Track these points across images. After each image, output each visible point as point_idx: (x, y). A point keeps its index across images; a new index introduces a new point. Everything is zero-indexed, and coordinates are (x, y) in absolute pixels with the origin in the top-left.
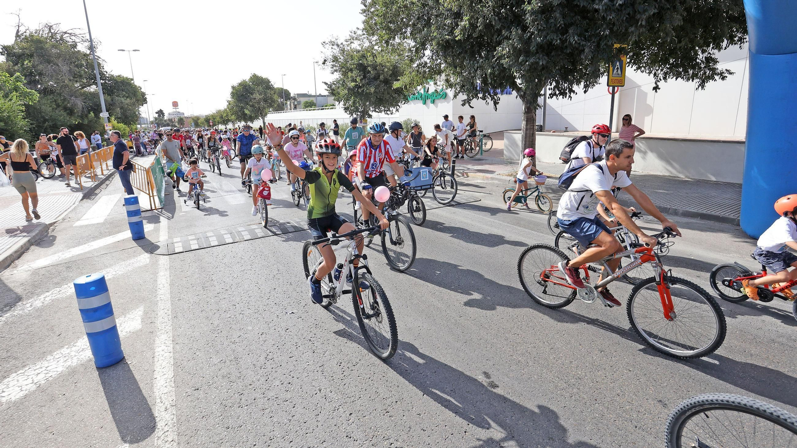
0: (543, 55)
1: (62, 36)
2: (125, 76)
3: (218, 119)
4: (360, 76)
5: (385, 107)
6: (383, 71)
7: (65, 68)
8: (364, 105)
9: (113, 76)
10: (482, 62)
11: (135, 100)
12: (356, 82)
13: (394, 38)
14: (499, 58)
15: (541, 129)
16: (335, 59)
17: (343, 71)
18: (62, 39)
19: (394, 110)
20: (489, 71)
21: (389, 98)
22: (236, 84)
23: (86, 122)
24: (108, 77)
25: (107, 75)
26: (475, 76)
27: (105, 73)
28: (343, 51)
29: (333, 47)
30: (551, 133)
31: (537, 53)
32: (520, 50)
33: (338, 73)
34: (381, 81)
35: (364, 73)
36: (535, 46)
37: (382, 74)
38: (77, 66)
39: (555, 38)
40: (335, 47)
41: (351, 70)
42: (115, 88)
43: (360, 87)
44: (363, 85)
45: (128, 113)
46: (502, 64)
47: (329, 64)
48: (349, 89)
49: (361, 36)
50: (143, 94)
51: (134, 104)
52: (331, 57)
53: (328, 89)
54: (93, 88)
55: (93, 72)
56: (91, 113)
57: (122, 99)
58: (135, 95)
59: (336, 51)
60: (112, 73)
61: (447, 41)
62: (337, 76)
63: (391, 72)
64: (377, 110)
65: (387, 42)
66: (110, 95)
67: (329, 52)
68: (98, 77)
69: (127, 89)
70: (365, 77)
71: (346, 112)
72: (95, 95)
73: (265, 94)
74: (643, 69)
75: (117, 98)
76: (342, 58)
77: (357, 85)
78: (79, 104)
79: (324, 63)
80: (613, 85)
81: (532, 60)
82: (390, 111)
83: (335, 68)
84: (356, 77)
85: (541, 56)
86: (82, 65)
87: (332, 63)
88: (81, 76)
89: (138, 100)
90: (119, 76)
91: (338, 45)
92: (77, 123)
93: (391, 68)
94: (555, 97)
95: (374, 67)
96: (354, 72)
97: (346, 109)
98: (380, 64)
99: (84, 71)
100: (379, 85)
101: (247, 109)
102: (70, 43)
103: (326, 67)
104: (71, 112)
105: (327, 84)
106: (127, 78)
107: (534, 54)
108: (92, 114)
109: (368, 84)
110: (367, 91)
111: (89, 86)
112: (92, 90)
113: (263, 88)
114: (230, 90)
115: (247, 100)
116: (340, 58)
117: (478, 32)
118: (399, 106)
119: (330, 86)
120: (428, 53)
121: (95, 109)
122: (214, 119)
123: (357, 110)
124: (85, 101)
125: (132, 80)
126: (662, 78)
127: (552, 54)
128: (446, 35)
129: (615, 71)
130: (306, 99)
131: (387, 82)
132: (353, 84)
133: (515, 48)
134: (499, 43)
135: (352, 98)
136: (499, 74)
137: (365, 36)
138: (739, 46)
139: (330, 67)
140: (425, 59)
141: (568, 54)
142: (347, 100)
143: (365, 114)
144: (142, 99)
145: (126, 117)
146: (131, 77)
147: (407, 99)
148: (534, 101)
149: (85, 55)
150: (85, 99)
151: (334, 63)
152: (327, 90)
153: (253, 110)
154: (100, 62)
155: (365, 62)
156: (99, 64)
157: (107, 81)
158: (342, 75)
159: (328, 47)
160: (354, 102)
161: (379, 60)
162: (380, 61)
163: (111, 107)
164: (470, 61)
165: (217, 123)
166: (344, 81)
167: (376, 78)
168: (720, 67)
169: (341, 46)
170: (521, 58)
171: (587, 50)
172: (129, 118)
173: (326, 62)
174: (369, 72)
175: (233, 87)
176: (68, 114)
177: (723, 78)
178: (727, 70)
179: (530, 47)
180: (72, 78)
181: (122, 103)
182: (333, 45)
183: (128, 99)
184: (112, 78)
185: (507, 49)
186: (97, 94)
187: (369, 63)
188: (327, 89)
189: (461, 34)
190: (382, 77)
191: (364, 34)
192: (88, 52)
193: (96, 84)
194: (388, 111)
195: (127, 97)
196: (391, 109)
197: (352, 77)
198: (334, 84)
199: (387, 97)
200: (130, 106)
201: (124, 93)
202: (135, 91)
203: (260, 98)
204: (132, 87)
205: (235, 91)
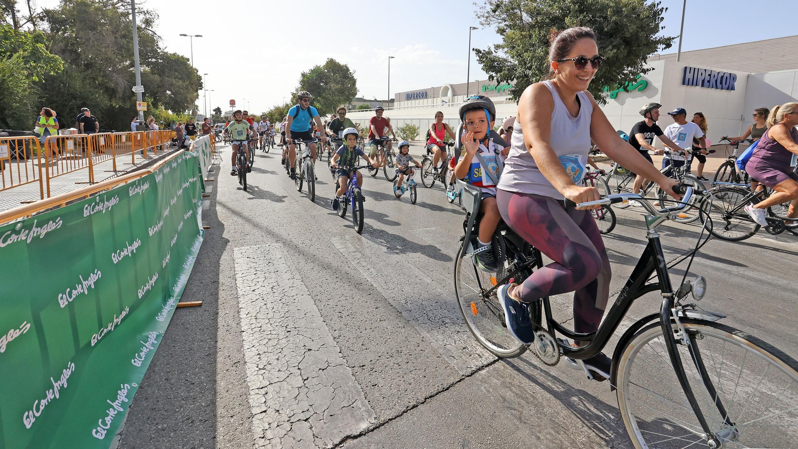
2: (181, 55)
3: (277, 116)
11: (188, 83)
22: (307, 71)
24: (161, 55)
25: (161, 53)
27: (159, 51)
38: (124, 36)
42: (166, 68)
45: (181, 98)
50: (200, 78)
51: (187, 88)
57: (174, 80)
58: (189, 77)
60: (166, 50)
66: (160, 75)
69: (181, 70)
75: (166, 79)
78: (122, 82)
90: (174, 54)
92: (117, 106)
101: (318, 101)
114: (299, 78)
115: (319, 90)
122: (272, 116)
124: (128, 79)
125: (188, 59)
130: (361, 104)
144: (197, 84)
145: (178, 102)
153: (325, 103)
154: (154, 37)
156: (153, 41)
165: (275, 121)
175: (303, 75)
184: (165, 56)
200: (181, 89)
201: (177, 74)
202: (190, 73)
203: (336, 89)
204: (186, 68)
205: (305, 79)
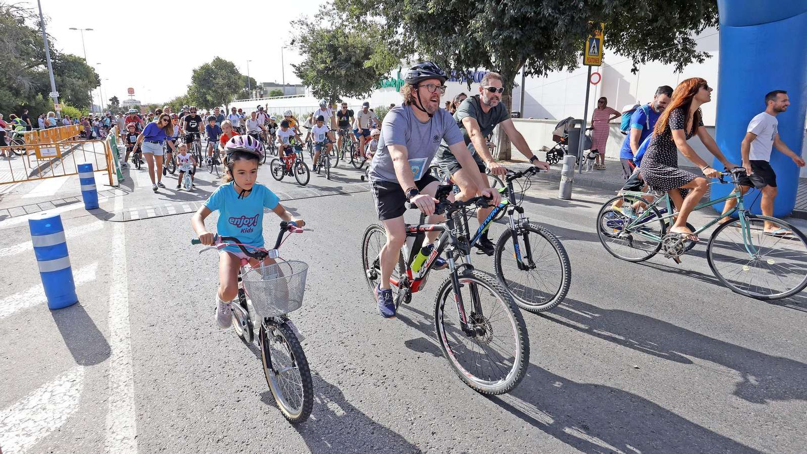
0: (517, 29)
1: (8, 10)
2: (77, 56)
3: (177, 106)
4: (330, 57)
5: (357, 91)
6: (355, 52)
7: (11, 45)
8: (334, 88)
9: (63, 55)
10: (456, 37)
11: (87, 82)
12: (325, 63)
13: (366, 14)
14: (474, 32)
15: (519, 115)
16: (304, 40)
17: (312, 52)
18: (8, 13)
19: (366, 95)
20: (462, 46)
21: (361, 81)
23: (33, 104)
24: (59, 56)
25: (58, 54)
26: (448, 52)
27: (55, 52)
28: (313, 31)
29: (302, 26)
30: (529, 119)
31: (511, 26)
32: (493, 23)
33: (307, 55)
34: (352, 64)
35: (335, 54)
36: (508, 19)
37: (354, 55)
38: (24, 43)
39: (529, 10)
40: (304, 27)
41: (321, 51)
42: (65, 68)
43: (331, 69)
44: (333, 67)
45: (80, 96)
46: (475, 38)
47: (298, 44)
48: (318, 71)
49: (331, 10)
50: (97, 76)
51: (86, 86)
52: (300, 37)
53: (297, 71)
54: (41, 68)
55: (41, 49)
56: (39, 94)
57: (74, 80)
58: (87, 77)
59: (305, 31)
60: (62, 52)
61: (420, 16)
62: (306, 57)
63: (363, 54)
64: (348, 95)
65: (358, 18)
66: (61, 76)
67: (299, 32)
68: (48, 55)
69: (79, 70)
70: (335, 59)
71: (315, 96)
72: (44, 75)
73: (229, 79)
74: (622, 51)
75: (67, 78)
76: (311, 38)
77: (327, 67)
78: (27, 83)
79: (292, 44)
80: (589, 63)
81: (505, 34)
82: (362, 95)
83: (304, 49)
84: (326, 58)
85: (515, 29)
86: (30, 42)
87: (301, 44)
88: (28, 54)
89: (91, 82)
90: (70, 55)
91: (307, 25)
92: (23, 105)
93: (363, 49)
94: (530, 75)
95: (346, 49)
96: (324, 53)
97: (315, 93)
98: (352, 45)
99: (31, 47)
100: (350, 68)
101: (210, 94)
102: (17, 18)
103: (294, 48)
104: (17, 93)
105: (295, 66)
106: (79, 57)
107: (508, 28)
108: (40, 96)
109: (339, 66)
110: (338, 73)
111: (37, 65)
112: (40, 70)
113: (227, 73)
114: (192, 74)
115: (208, 85)
116: (310, 39)
117: (451, 5)
118: (371, 91)
119: (298, 69)
120: (401, 30)
121: (43, 90)
123: (326, 94)
124: (33, 81)
125: (85, 60)
126: (640, 60)
127: (526, 28)
128: (419, 9)
129: (592, 49)
131: (359, 64)
132: (323, 65)
133: (488, 21)
134: (473, 17)
135: (322, 81)
136: (473, 50)
137: (335, 11)
138: (716, 27)
139: (298, 48)
140: (398, 37)
141: (541, 28)
142: (316, 83)
143: (335, 99)
144: (95, 82)
145: (78, 100)
146: (84, 57)
147: (380, 84)
148: (509, 79)
149: (33, 31)
150: (32, 79)
151: (303, 44)
152: (295, 73)
153: (215, 96)
154: (49, 39)
155: (336, 43)
156: (49, 42)
157: (57, 60)
158: (312, 56)
159: (298, 26)
160: (323, 86)
161: (350, 41)
162: (352, 41)
163: (61, 88)
164: (443, 37)
166: (313, 62)
167: (348, 60)
168: (698, 49)
169: (311, 26)
170: (495, 31)
171: (560, 23)
172: (81, 101)
173: (295, 43)
174: (340, 53)
175: (194, 71)
176: (13, 94)
177: (701, 61)
178: (704, 53)
179: (504, 20)
180: (18, 55)
181: (73, 84)
182: (302, 25)
183: (80, 80)
184: (62, 57)
185: (481, 22)
186: (46, 74)
187: (340, 43)
188: (295, 71)
189: (434, 7)
190: (353, 59)
191: (334, 9)
192: (37, 28)
193: (46, 64)
194: (359, 95)
195: (79, 78)
196: (363, 94)
197: (322, 58)
198: (302, 66)
199: (358, 80)
200: (82, 87)
201: (76, 74)
202: (87, 72)
203: (223, 83)
204: (84, 68)
205: (196, 75)
